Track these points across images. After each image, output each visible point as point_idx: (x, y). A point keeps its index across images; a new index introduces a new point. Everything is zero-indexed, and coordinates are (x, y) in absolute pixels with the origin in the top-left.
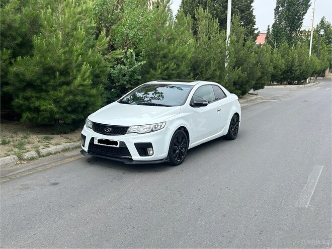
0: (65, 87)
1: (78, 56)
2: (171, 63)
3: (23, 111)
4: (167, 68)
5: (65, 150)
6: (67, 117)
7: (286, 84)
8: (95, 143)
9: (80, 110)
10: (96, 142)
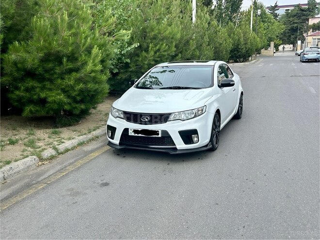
0: (74, 74)
1: (86, 38)
2: (162, 44)
3: (24, 104)
4: (159, 50)
5: (81, 144)
6: (76, 107)
7: (233, 62)
8: (129, 134)
9: (88, 98)
10: (131, 133)
